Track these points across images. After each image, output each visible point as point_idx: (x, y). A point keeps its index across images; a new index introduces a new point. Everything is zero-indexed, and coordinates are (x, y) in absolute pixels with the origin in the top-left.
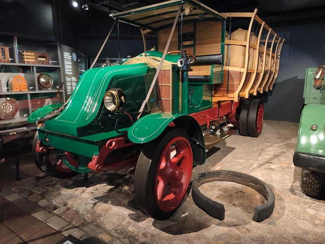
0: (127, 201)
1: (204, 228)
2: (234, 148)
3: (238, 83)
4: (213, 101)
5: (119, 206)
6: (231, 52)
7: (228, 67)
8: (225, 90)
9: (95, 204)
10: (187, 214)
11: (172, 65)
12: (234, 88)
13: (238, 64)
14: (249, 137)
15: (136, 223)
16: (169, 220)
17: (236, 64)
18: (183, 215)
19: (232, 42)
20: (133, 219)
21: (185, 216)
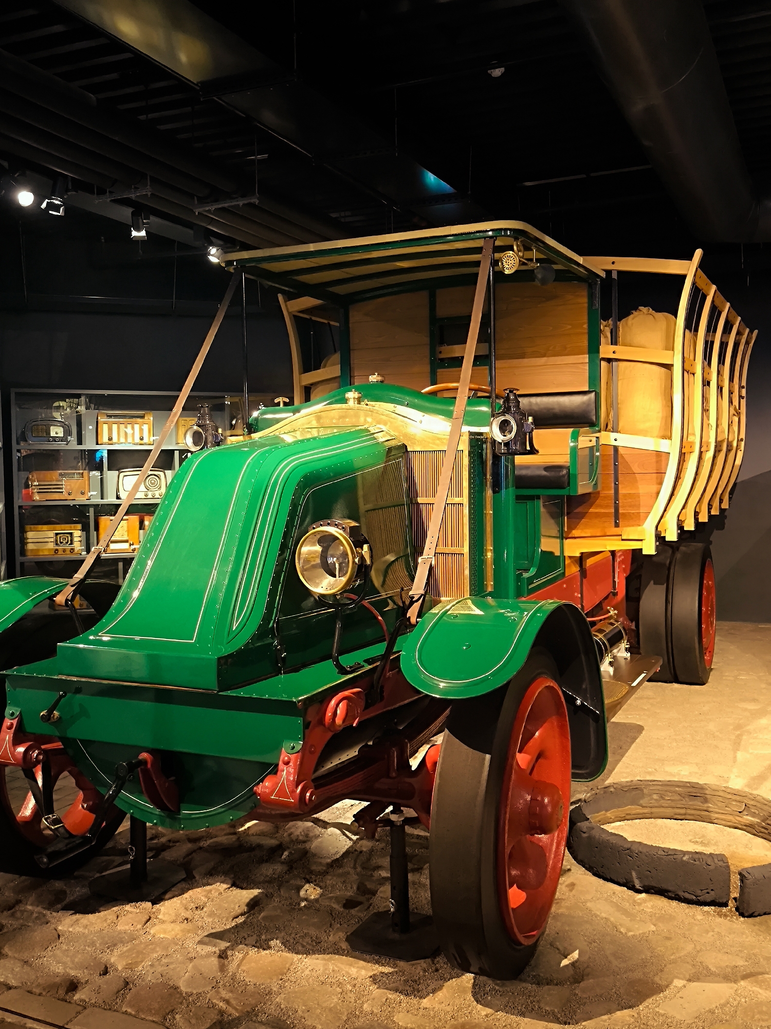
0: (342, 935)
1: (652, 995)
2: (640, 729)
3: (654, 488)
4: (567, 554)
5: (320, 952)
6: (622, 387)
7: (613, 435)
8: (606, 515)
9: (223, 955)
10: (576, 955)
11: (471, 433)
12: (638, 506)
13: (648, 425)
14: (676, 685)
15: (414, 1001)
16: (525, 981)
17: (641, 426)
18: (565, 962)
19: (620, 351)
20: (396, 990)
21: (573, 964)
